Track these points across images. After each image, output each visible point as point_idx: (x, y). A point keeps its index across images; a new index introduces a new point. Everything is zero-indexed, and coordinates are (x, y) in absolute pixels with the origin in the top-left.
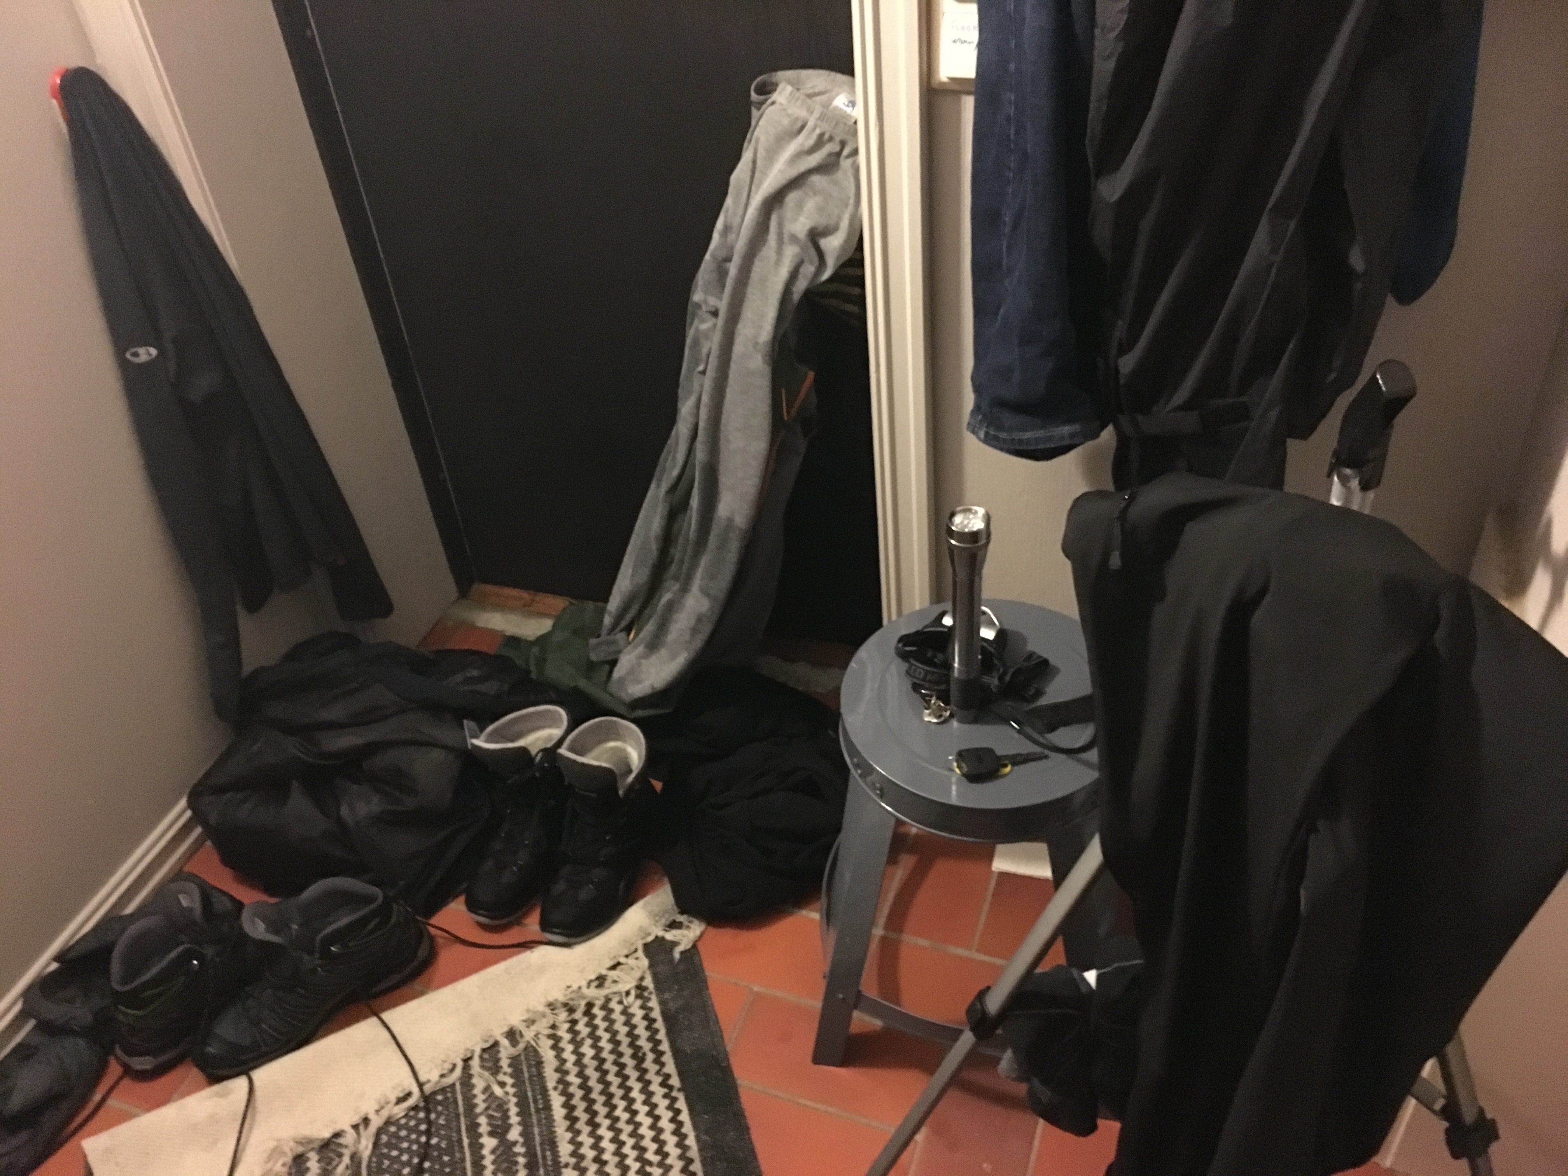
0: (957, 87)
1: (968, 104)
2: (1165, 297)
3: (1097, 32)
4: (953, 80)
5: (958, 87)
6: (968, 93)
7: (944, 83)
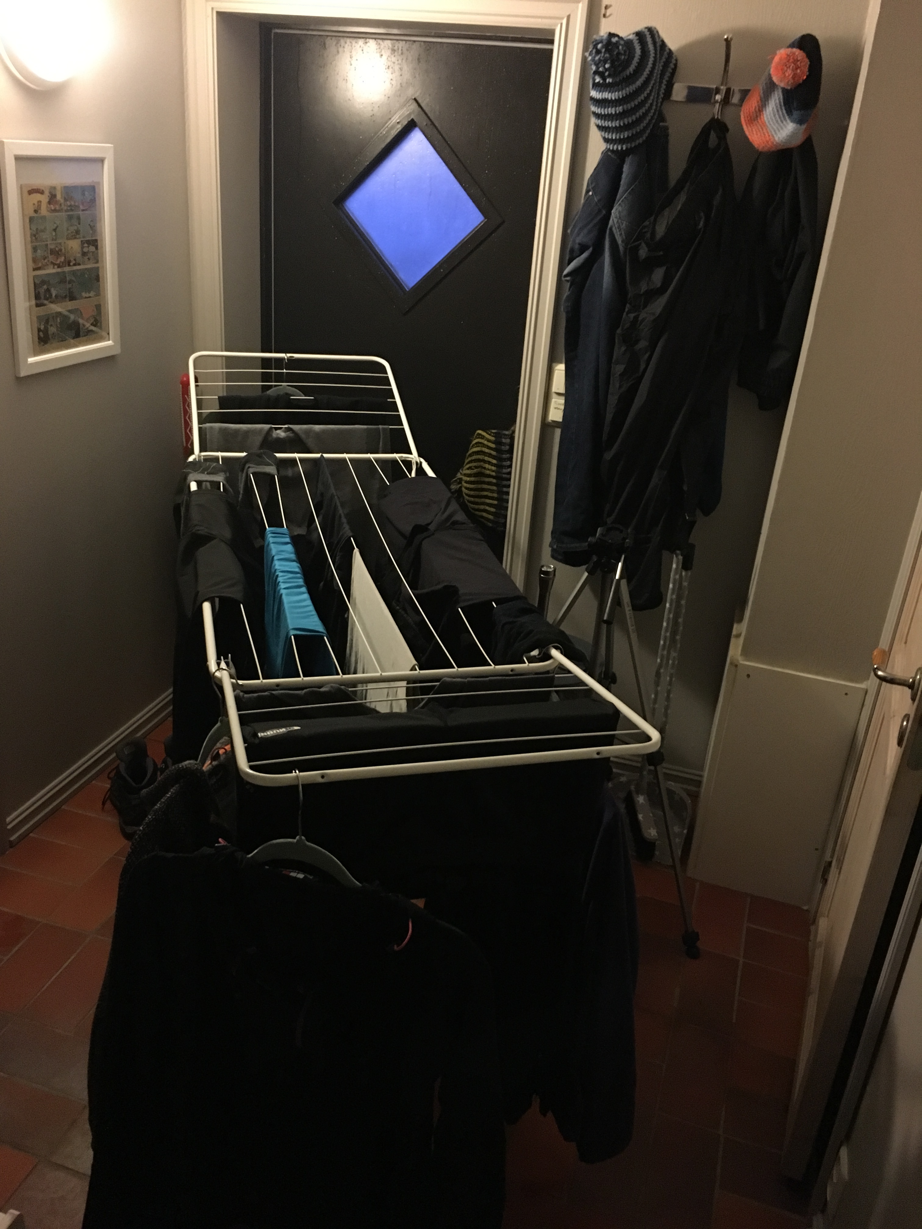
0: (553, 424)
1: (558, 432)
2: (625, 495)
3: (608, 405)
4: (553, 421)
5: (555, 424)
6: (558, 427)
7: (549, 423)
